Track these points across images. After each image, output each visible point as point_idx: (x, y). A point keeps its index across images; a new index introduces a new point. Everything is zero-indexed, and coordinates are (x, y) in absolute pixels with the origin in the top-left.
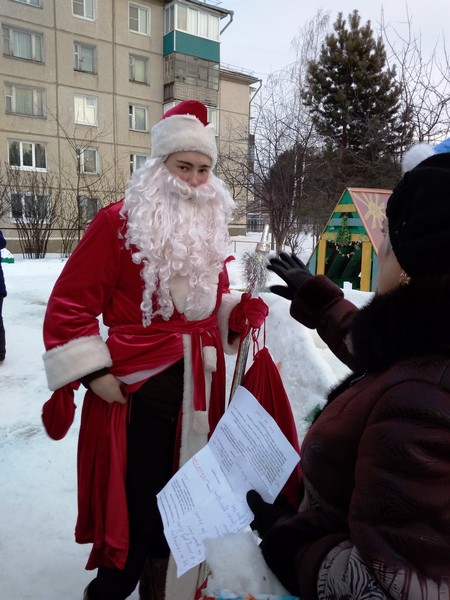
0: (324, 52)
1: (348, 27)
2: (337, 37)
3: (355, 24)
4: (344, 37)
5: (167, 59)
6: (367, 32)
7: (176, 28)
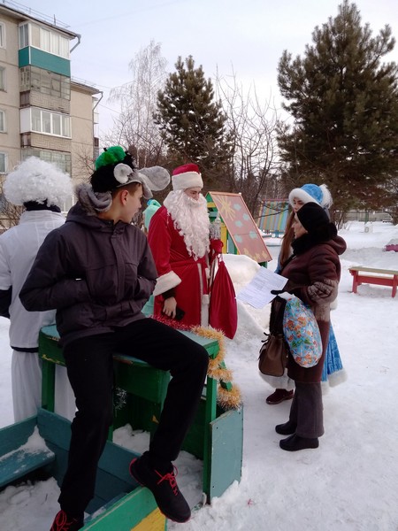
0: (169, 85)
1: (185, 68)
2: (178, 74)
3: (190, 66)
4: (183, 76)
5: (22, 70)
6: (200, 73)
7: (31, 45)
